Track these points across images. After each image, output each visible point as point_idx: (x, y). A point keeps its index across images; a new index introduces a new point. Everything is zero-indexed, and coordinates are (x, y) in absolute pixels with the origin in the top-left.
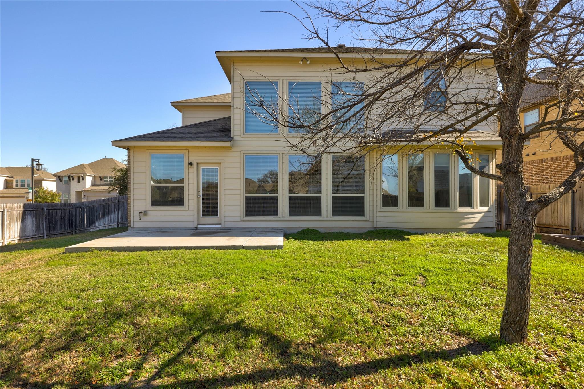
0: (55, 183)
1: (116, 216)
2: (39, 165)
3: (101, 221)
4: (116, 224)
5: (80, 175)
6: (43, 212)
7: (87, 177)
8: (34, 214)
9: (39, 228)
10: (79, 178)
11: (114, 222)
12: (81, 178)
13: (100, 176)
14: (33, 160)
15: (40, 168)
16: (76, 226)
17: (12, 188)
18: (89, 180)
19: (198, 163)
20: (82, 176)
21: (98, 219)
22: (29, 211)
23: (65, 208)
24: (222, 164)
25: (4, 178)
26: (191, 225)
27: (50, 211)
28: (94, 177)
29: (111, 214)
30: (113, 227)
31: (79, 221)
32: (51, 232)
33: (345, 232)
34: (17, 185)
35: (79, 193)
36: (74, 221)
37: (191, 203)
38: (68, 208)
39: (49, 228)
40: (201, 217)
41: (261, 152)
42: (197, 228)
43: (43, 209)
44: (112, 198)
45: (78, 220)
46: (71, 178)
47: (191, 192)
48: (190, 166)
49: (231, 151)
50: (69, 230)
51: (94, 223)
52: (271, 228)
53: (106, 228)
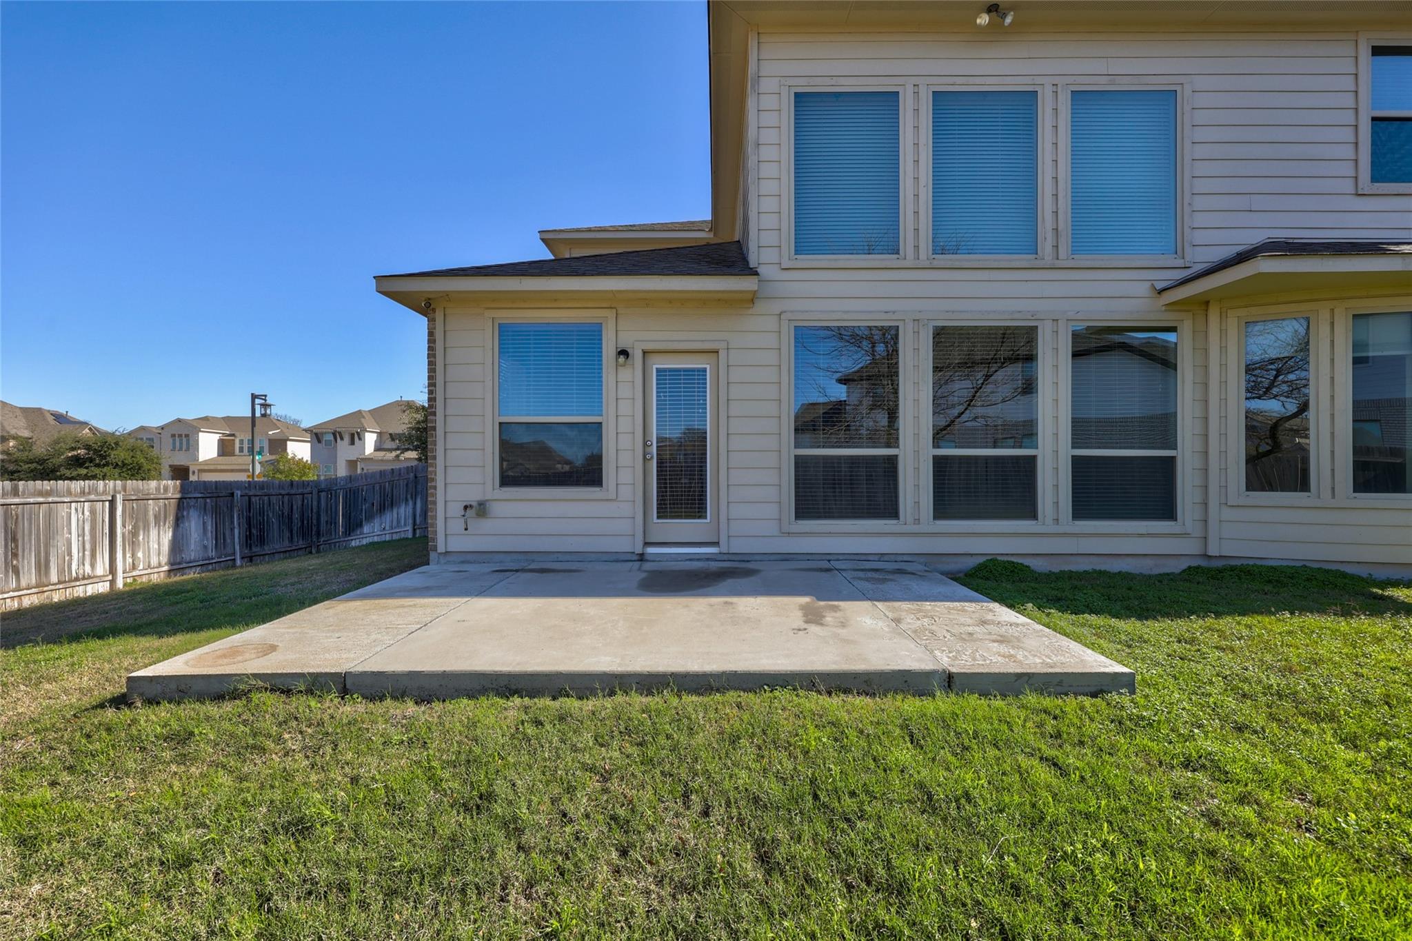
0: (309, 444)
1: (411, 510)
2: (265, 406)
3: (377, 521)
4: (409, 528)
5: (354, 431)
6: (232, 501)
7: (367, 434)
8: (209, 506)
9: (220, 540)
10: (352, 436)
11: (405, 525)
12: (356, 436)
13: (391, 432)
14: (254, 397)
15: (268, 412)
16: (318, 534)
17: (232, 454)
18: (370, 440)
19: (644, 353)
20: (357, 432)
21: (370, 518)
22: (194, 500)
23: (293, 492)
24: (722, 354)
25: (217, 437)
26: (624, 546)
27: (253, 499)
28: (380, 434)
29: (399, 507)
30: (403, 535)
31: (327, 522)
32: (254, 549)
33: (1112, 571)
34: (241, 450)
35: (352, 464)
36: (315, 522)
37: (626, 476)
38: (300, 491)
39: (248, 541)
40: (655, 520)
41: (845, 317)
42: (642, 558)
43: (232, 495)
44: (400, 469)
45: (323, 519)
46: (337, 435)
47: (625, 442)
48: (622, 359)
49: (750, 312)
50: (301, 544)
51: (360, 525)
52: (876, 558)
53: (388, 538)
